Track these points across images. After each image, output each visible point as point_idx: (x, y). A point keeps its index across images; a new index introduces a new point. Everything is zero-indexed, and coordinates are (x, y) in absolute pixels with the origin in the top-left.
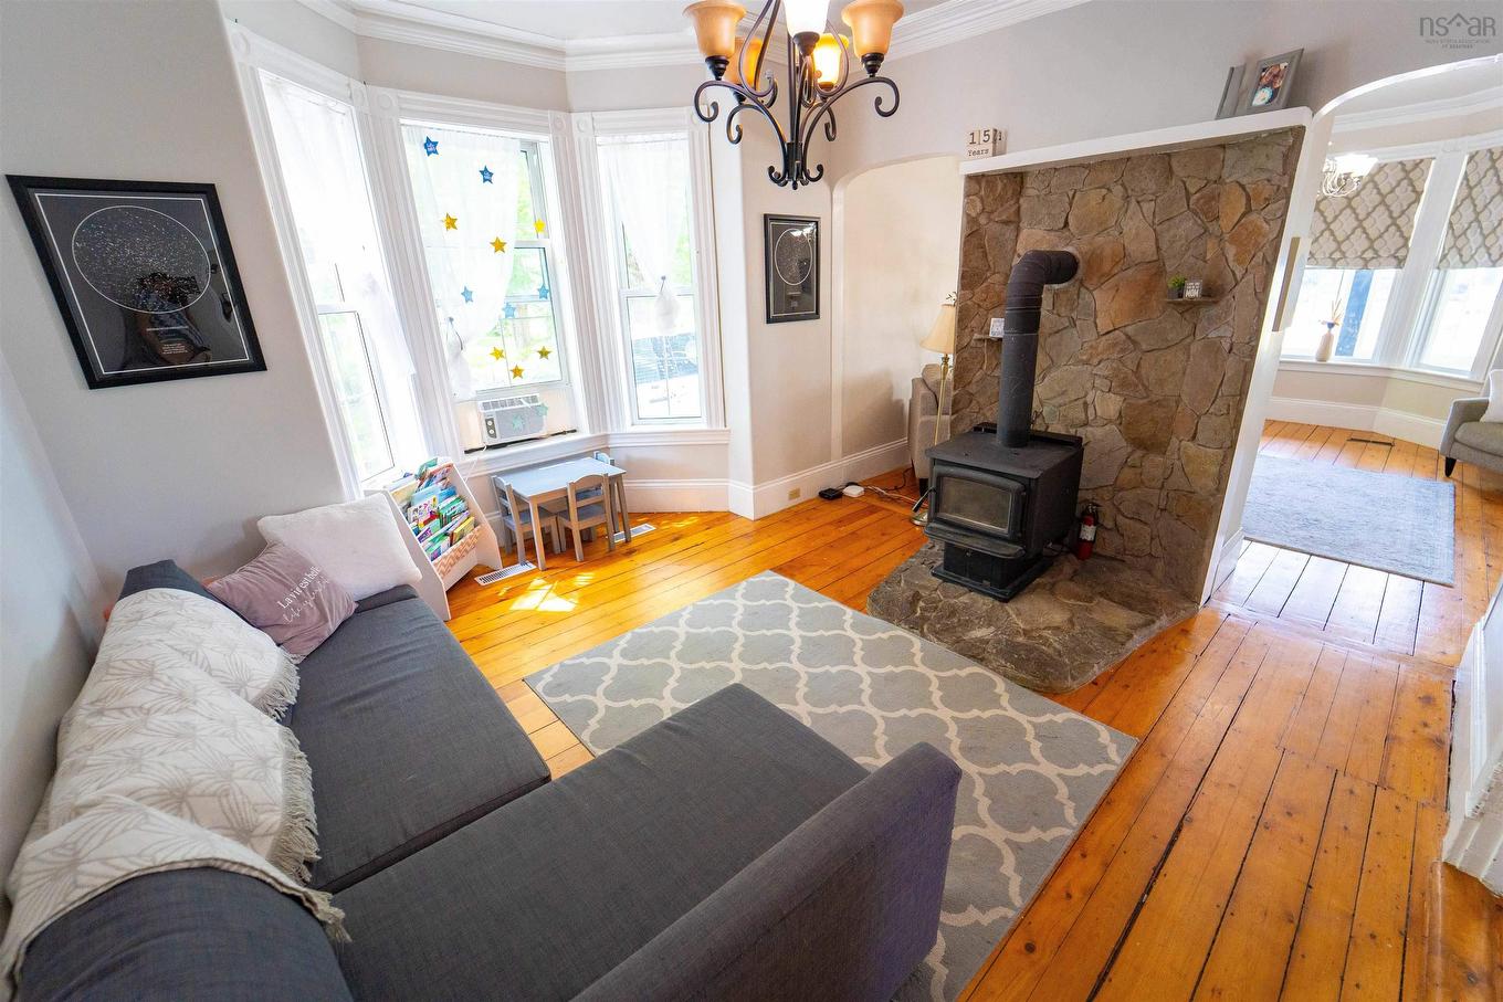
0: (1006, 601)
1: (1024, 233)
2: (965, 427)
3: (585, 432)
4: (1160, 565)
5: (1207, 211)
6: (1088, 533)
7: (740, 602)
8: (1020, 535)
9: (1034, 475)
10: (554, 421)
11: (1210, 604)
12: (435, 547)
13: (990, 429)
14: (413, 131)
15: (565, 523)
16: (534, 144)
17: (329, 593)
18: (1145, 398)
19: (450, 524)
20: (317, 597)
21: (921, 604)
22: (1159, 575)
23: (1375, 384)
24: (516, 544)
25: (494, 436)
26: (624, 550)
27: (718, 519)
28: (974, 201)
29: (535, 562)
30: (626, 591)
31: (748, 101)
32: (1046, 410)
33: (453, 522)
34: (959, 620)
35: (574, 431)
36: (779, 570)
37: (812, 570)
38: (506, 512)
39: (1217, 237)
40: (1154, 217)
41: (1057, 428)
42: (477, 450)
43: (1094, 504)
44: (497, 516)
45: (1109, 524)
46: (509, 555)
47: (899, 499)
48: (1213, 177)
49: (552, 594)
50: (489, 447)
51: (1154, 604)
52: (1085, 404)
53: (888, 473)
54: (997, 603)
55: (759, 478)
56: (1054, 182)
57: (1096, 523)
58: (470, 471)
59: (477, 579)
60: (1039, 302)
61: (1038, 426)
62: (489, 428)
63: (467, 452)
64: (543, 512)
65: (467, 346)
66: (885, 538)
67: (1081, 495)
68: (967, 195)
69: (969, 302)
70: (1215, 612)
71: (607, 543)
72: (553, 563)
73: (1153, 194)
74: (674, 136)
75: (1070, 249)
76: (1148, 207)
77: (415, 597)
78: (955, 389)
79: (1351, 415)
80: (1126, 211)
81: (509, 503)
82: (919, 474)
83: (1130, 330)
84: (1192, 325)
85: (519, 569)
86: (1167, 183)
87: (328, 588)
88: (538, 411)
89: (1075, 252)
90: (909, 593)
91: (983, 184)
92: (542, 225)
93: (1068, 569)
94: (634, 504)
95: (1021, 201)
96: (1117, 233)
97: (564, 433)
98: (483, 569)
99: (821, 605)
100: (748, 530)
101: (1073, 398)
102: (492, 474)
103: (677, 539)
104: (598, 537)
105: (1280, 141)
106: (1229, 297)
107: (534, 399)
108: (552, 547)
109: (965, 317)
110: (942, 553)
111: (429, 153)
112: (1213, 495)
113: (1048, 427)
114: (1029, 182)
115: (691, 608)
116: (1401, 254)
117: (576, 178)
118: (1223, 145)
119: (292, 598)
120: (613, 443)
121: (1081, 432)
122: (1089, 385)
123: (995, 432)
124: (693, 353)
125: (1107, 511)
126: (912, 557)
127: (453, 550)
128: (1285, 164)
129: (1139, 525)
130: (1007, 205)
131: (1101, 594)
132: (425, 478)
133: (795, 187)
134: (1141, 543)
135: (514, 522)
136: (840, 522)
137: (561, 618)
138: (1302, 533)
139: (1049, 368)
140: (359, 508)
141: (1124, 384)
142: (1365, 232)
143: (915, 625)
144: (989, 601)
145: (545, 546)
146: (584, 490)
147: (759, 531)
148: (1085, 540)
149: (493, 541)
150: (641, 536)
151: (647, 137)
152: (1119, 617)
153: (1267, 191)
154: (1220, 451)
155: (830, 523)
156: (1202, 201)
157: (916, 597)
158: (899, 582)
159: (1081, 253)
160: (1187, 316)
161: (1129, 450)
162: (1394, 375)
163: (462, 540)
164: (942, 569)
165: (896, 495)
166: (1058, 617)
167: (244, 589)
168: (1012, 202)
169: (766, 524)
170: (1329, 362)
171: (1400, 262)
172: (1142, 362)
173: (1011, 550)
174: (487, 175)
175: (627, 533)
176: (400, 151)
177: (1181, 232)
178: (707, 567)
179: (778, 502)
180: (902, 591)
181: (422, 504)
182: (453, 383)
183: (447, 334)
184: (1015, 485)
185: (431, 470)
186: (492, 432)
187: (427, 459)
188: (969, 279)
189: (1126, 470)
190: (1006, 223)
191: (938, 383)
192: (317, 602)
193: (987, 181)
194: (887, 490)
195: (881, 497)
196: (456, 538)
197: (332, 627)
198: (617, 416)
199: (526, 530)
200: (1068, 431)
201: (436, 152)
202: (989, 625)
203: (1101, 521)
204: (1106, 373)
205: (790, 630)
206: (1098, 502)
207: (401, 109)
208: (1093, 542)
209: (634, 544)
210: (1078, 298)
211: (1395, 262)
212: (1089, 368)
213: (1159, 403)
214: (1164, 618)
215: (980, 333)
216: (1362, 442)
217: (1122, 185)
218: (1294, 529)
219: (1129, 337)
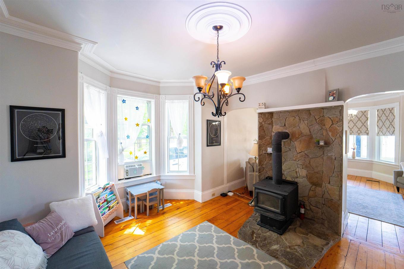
0: (281, 235)
1: (274, 127)
2: (263, 177)
3: (154, 175)
4: (326, 222)
5: (322, 123)
6: (302, 211)
7: (197, 233)
8: (283, 213)
9: (286, 194)
10: (146, 171)
11: (344, 236)
12: (104, 212)
13: (270, 178)
14: (120, 98)
15: (145, 203)
16: (150, 102)
17: (66, 230)
18: (313, 171)
19: (110, 203)
20: (62, 231)
21: (255, 235)
22: (326, 225)
23: (369, 165)
24: (129, 209)
25: (128, 175)
26: (162, 212)
27: (191, 202)
28: (260, 119)
29: (134, 216)
30: (161, 227)
31: (206, 97)
32: (285, 173)
33: (111, 203)
34: (268, 242)
35: (151, 174)
36: (209, 221)
37: (220, 221)
38: (127, 199)
39: (325, 130)
40: (308, 125)
41: (289, 179)
42: (122, 179)
43: (303, 202)
44: (124, 200)
45: (308, 208)
46: (126, 213)
47: (244, 197)
48: (321, 115)
49: (138, 228)
50: (126, 179)
51: (327, 236)
52: (296, 171)
53: (240, 188)
54: (279, 235)
55: (203, 190)
56: (280, 115)
57: (304, 208)
58: (118, 186)
59: (115, 222)
60: (281, 145)
61: (284, 178)
62: (126, 173)
63: (119, 180)
64: (139, 199)
65: (124, 150)
66: (241, 210)
67: (299, 198)
68: (259, 117)
69: (261, 143)
70: (346, 239)
71: (157, 210)
72: (140, 216)
73: (307, 119)
74: (185, 101)
75: (286, 131)
76: (306, 122)
77: (94, 231)
78: (259, 166)
79: (366, 173)
80: (300, 122)
81: (129, 197)
82: (249, 189)
83: (306, 152)
84: (322, 152)
85: (129, 218)
86: (310, 117)
87: (66, 228)
88: (141, 168)
89: (288, 132)
90: (251, 231)
91: (263, 115)
92: (149, 120)
93: (298, 223)
94: (166, 197)
95: (273, 119)
96: (299, 128)
97: (148, 175)
98: (117, 218)
99: (223, 235)
100: (200, 206)
101: (293, 170)
102: (125, 187)
103: (178, 209)
104: (154, 208)
105: (338, 108)
106: (332, 145)
107: (141, 165)
108: (140, 210)
109: (261, 147)
110: (260, 216)
111: (123, 103)
112: (339, 201)
113: (286, 178)
114: (274, 115)
115: (182, 235)
116: (367, 132)
117: (159, 109)
118: (323, 108)
119: (53, 232)
120: (162, 178)
121: (296, 180)
122: (296, 166)
123: (272, 179)
124: (186, 152)
125: (307, 203)
126: (250, 217)
127: (109, 212)
128: (340, 113)
129: (318, 209)
130: (269, 120)
131: (311, 233)
132: (105, 189)
133: (219, 117)
134: (319, 215)
135: (130, 203)
136: (227, 204)
137: (140, 237)
138: (364, 210)
139: (285, 161)
140: (83, 200)
141: (306, 167)
142: (356, 126)
143: (254, 243)
144: (276, 234)
145: (138, 210)
146: (152, 193)
147: (203, 206)
148: (302, 213)
149: (122, 208)
150: (167, 208)
151: (178, 101)
152: (318, 242)
153: (337, 119)
154: (338, 187)
155: (224, 205)
156: (320, 121)
157: (253, 233)
158: (247, 227)
159: (290, 132)
160: (321, 149)
161: (311, 185)
162: (374, 163)
163: (112, 209)
164: (260, 222)
165: (243, 195)
166: (299, 241)
167: (38, 229)
168: (271, 119)
169: (206, 204)
170: (356, 159)
171: (368, 134)
172: (311, 161)
173: (281, 218)
174: (137, 108)
175: (163, 207)
176: (116, 102)
177: (316, 128)
178: (188, 219)
179: (209, 198)
180: (248, 230)
181: (102, 197)
182: (119, 160)
183: (119, 147)
184: (280, 197)
185: (107, 186)
186: (127, 174)
187: (107, 183)
188: (261, 137)
189: (311, 192)
190: (269, 124)
191: (253, 163)
192: (61, 234)
193: (264, 115)
194: (240, 194)
195: (239, 196)
196: (111, 208)
197: (64, 243)
198: (164, 170)
199: (133, 205)
200: (292, 179)
201: (125, 103)
202: (278, 244)
203: (306, 207)
204: (301, 163)
205: (213, 244)
206: (304, 201)
207: (118, 93)
208: (304, 214)
209: (165, 210)
210: (290, 143)
211: (366, 134)
212: (296, 162)
213: (317, 173)
214: (331, 241)
215: (265, 151)
216: (370, 181)
217: (298, 116)
218: (361, 209)
219: (306, 154)
